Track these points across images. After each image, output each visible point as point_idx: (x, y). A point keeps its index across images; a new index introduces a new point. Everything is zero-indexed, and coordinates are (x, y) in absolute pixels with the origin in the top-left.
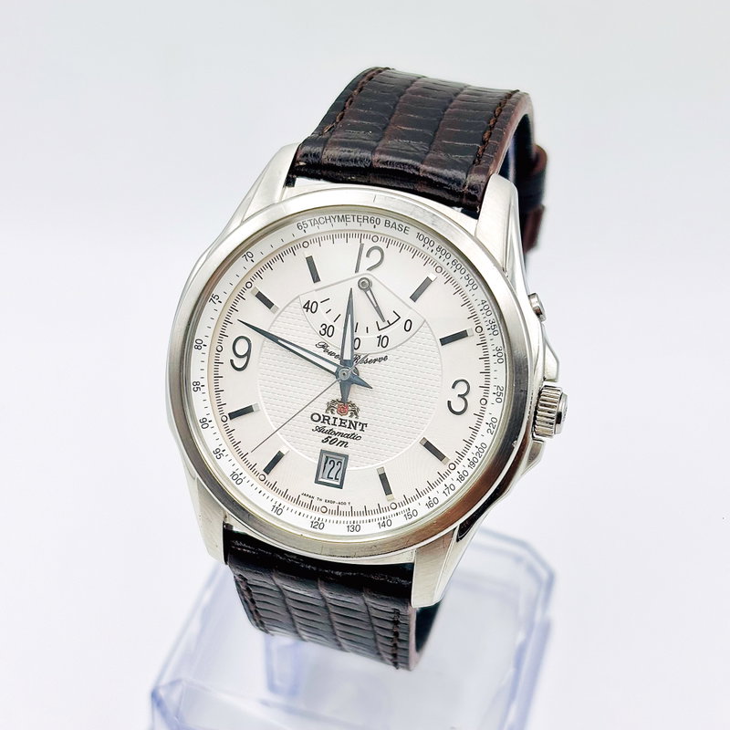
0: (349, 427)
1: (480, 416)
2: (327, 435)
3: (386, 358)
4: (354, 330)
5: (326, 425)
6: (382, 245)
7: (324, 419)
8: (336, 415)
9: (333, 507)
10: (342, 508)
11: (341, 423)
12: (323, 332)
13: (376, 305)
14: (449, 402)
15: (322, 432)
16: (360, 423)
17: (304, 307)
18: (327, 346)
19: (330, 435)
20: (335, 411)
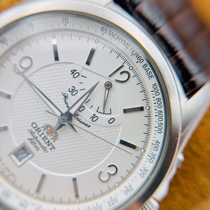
0: (46, 143)
1: (110, 190)
2: (32, 137)
3: (89, 126)
4: (87, 101)
5: (37, 133)
6: (132, 74)
7: (37, 129)
8: (45, 132)
9: (7, 173)
11: (44, 138)
12: (71, 90)
13: (105, 100)
14: (101, 172)
15: (32, 135)
16: (52, 146)
17: (71, 71)
18: (67, 98)
19: (34, 139)
20: (46, 130)
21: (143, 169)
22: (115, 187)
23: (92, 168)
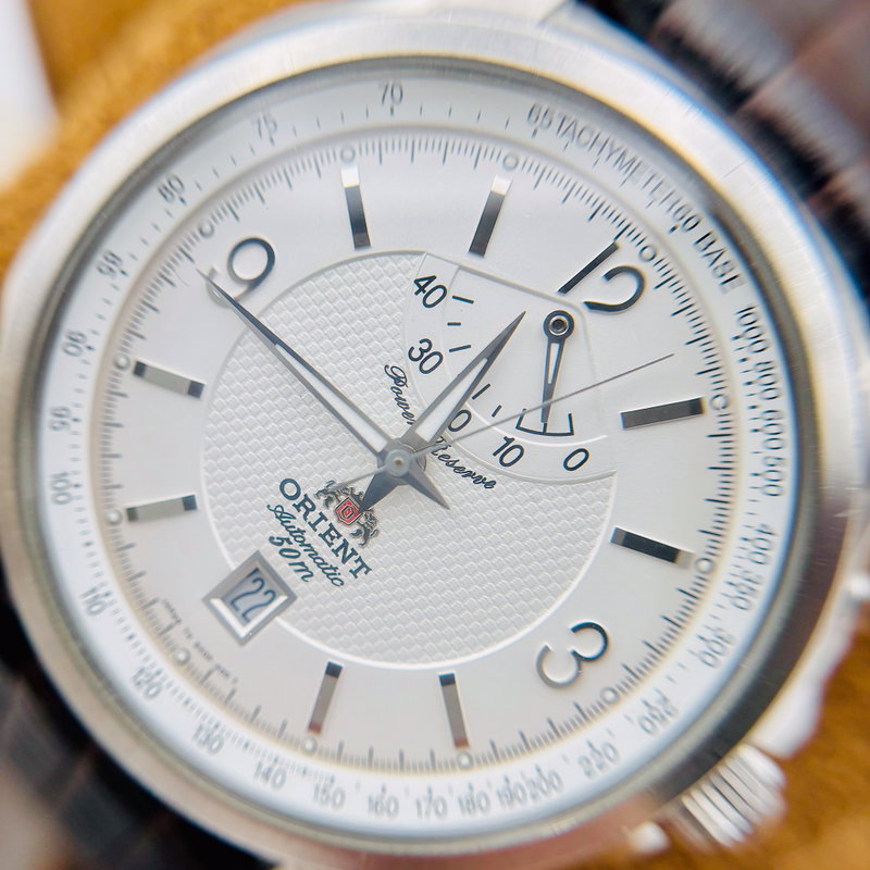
0: (336, 552)
1: (584, 716)
2: (286, 534)
3: (491, 484)
4: (474, 392)
5: (299, 516)
7: (302, 503)
8: (329, 513)
9: (203, 666)
10: (216, 679)
11: (328, 532)
12: (416, 354)
13: (550, 382)
14: (546, 650)
15: (282, 523)
16: (360, 559)
17: (417, 282)
18: (405, 384)
19: (292, 539)
20: (334, 504)
21: (709, 635)
22: (602, 707)
23: (508, 636)
